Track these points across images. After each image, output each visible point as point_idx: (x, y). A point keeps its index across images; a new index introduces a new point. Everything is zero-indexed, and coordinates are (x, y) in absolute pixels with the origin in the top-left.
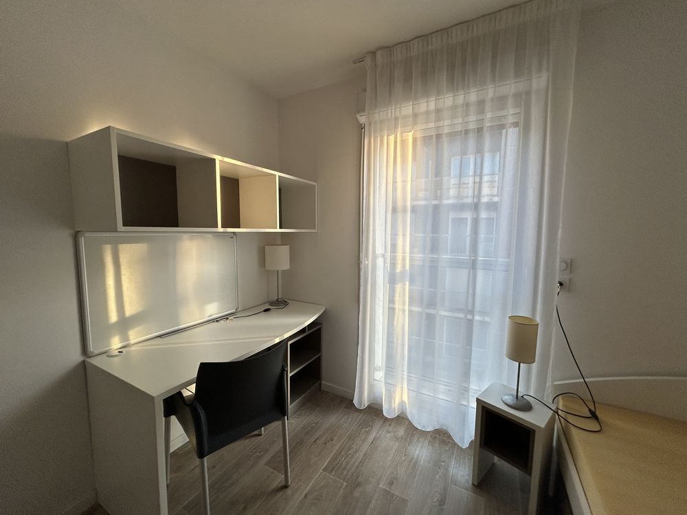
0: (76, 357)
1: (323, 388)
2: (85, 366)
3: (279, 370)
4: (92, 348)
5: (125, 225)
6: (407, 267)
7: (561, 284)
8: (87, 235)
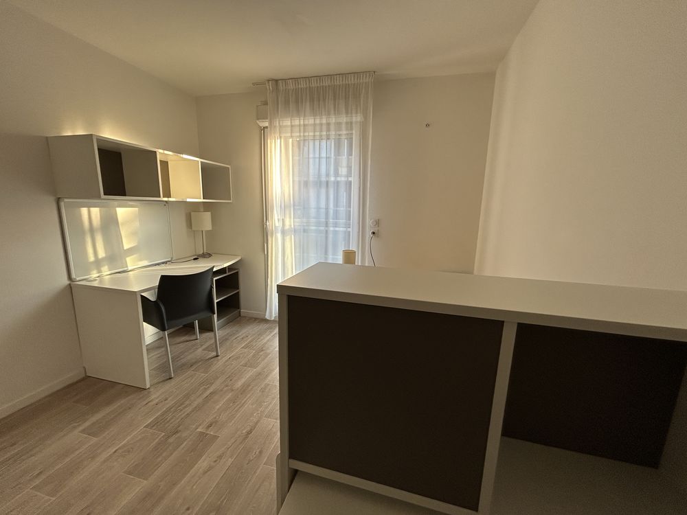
0: (65, 281)
1: (242, 314)
2: (71, 287)
3: (209, 287)
4: (73, 276)
5: (105, 194)
6: (292, 226)
7: (374, 233)
8: (66, 200)
